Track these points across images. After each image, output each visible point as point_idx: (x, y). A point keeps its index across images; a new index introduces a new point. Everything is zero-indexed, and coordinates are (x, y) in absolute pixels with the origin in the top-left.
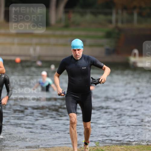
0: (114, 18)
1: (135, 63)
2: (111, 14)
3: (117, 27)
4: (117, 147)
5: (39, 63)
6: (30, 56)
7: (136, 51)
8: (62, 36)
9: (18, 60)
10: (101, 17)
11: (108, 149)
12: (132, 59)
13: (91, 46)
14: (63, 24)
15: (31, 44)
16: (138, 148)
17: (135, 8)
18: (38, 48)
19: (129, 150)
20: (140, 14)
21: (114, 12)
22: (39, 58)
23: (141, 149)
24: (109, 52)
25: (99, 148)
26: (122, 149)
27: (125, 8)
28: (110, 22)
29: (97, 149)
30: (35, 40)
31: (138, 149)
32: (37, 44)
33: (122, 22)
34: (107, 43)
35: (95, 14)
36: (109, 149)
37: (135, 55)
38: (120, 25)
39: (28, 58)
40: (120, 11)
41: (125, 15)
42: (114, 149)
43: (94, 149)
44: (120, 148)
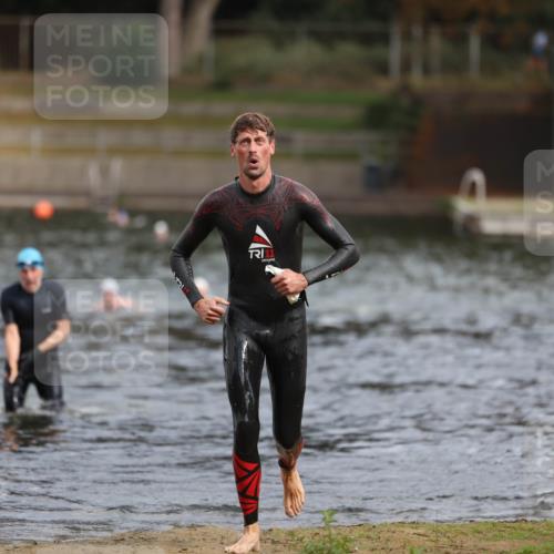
0: (395, 53)
1: (472, 220)
2: (385, 39)
3: (405, 88)
4: (402, 529)
6: (87, 194)
7: (477, 176)
8: (204, 121)
9: (44, 208)
10: (349, 51)
11: (368, 537)
12: (463, 206)
13: (311, 157)
14: (209, 75)
15: (90, 152)
16: (479, 532)
17: (471, 17)
18: (117, 166)
19: (445, 540)
20: (492, 42)
21: (396, 31)
22: (123, 201)
23: (490, 535)
24: (377, 180)
25: (333, 531)
26: (419, 535)
27: (435, 18)
28: (383, 69)
29: (329, 536)
30: (105, 138)
31: (477, 535)
32: (113, 151)
33: (427, 70)
34: (373, 148)
35: (326, 39)
36: (371, 534)
37: (473, 190)
38: (417, 80)
39: (80, 203)
40: (417, 31)
41: (437, 43)
42: (390, 534)
43: (317, 534)
44: (412, 531)
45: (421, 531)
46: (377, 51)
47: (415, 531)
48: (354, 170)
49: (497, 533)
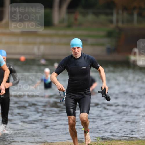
0: (114, 18)
2: (112, 14)
3: (117, 27)
4: (117, 142)
5: (43, 62)
6: (34, 54)
7: (136, 50)
8: (65, 36)
9: (23, 58)
10: (103, 18)
12: (132, 58)
13: (93, 45)
15: (35, 44)
16: (138, 143)
17: (135, 8)
18: (42, 47)
20: (140, 15)
21: (115, 12)
22: (43, 57)
23: (141, 144)
24: (110, 51)
25: (100, 143)
26: (122, 144)
27: (125, 9)
28: (111, 22)
30: (39, 40)
32: (41, 43)
33: (123, 22)
34: (108, 43)
35: (96, 14)
36: (109, 143)
37: (135, 54)
38: (120, 25)
39: (32, 57)
40: (120, 12)
41: (126, 15)
42: (114, 144)
43: (95, 143)
44: (120, 143)
45: (123, 143)
46: (110, 17)
47: (121, 143)
48: (104, 48)
49: (143, 143)
